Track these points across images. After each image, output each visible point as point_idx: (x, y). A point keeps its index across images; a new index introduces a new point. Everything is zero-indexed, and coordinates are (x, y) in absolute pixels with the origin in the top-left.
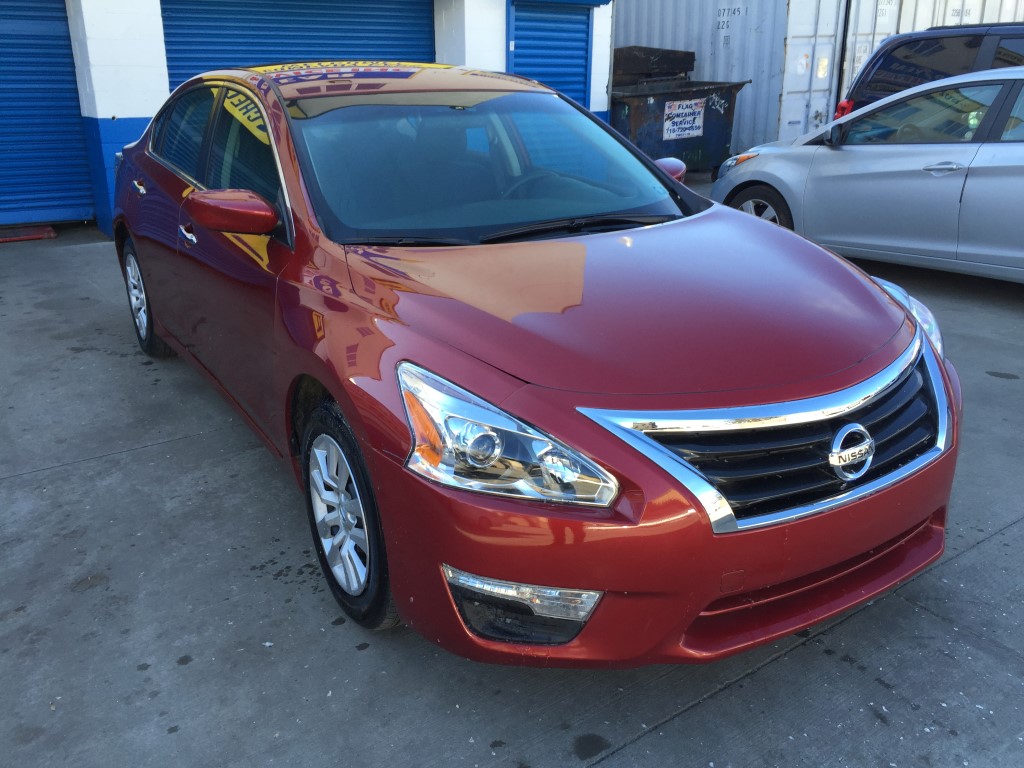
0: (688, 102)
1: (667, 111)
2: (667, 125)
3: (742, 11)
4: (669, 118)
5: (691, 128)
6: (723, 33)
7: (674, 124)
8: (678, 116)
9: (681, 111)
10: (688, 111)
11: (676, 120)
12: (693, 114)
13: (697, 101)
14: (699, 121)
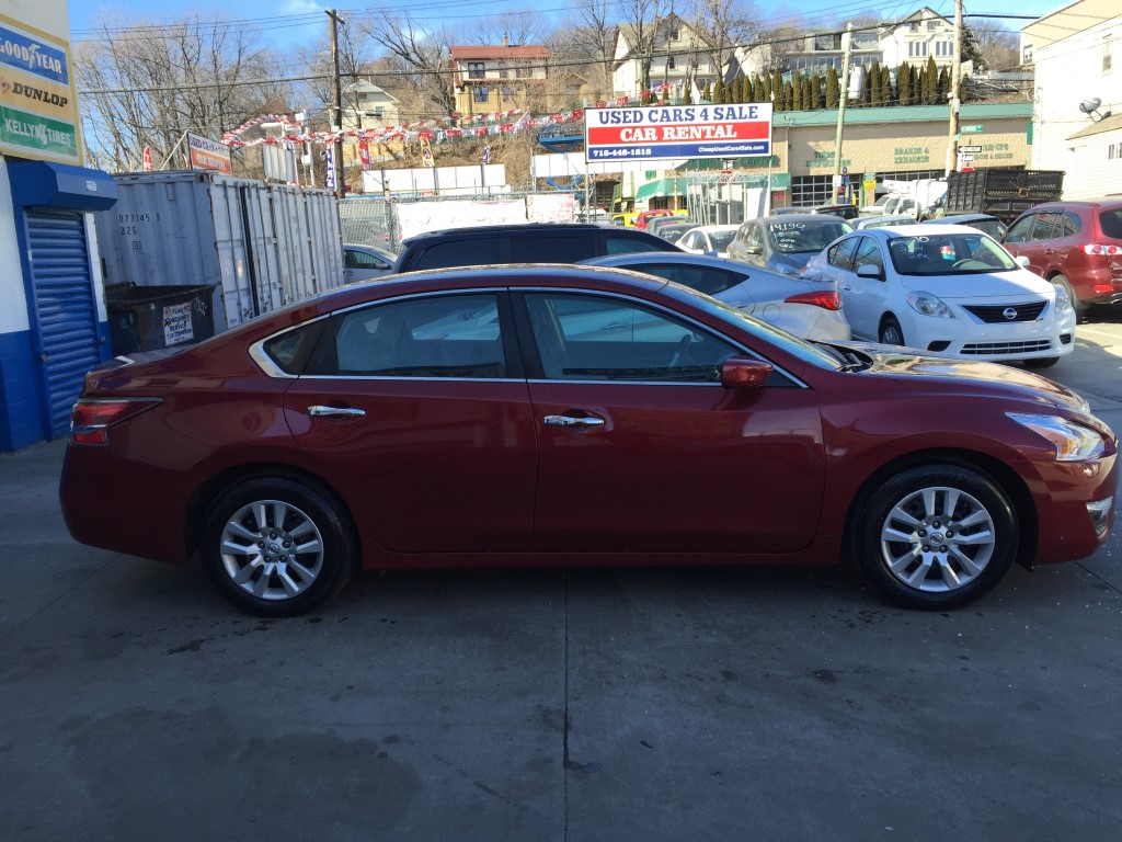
0: (179, 307)
1: (165, 317)
2: (167, 330)
3: (152, 216)
4: (167, 323)
5: (184, 332)
6: (130, 239)
7: (172, 328)
8: (173, 320)
9: (175, 315)
10: (180, 314)
11: (173, 324)
12: (184, 317)
13: (186, 304)
14: (189, 326)
